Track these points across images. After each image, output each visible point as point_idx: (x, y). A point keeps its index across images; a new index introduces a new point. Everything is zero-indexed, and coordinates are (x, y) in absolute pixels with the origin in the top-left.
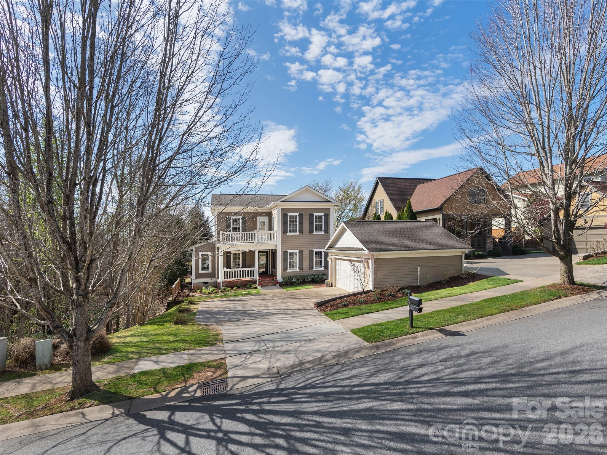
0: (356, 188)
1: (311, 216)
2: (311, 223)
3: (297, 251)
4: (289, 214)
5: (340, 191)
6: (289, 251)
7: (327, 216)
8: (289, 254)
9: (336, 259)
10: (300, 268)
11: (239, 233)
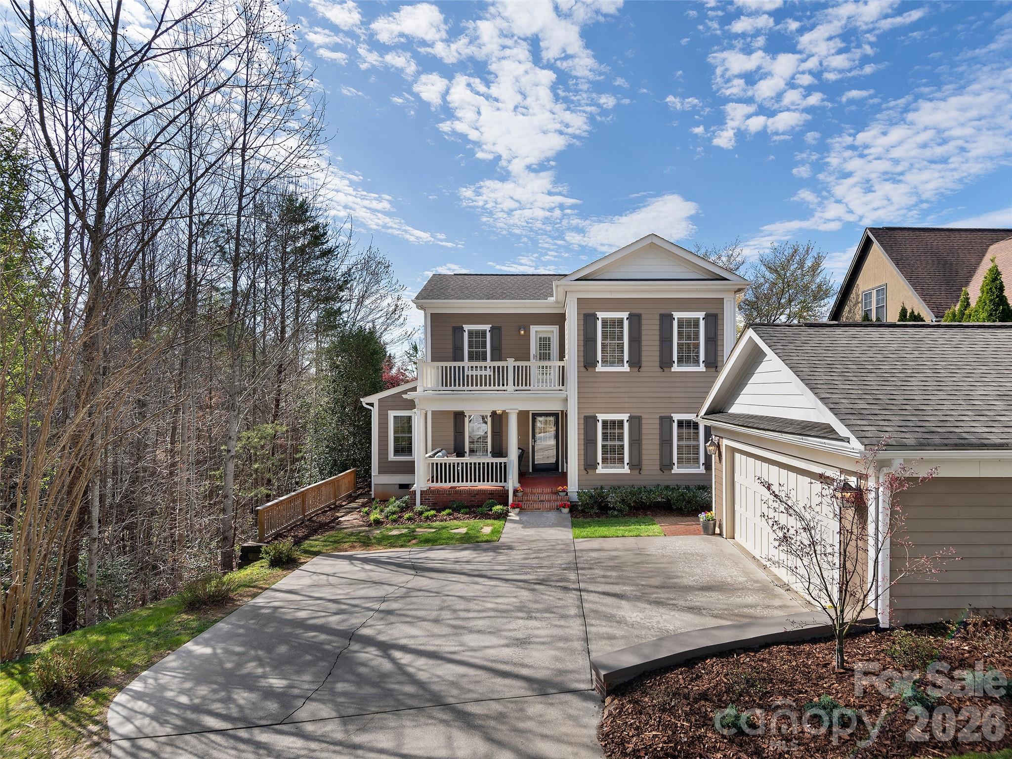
0: (809, 263)
1: (666, 319)
2: (665, 340)
3: (625, 417)
4: (601, 315)
5: (763, 268)
6: (601, 417)
7: (714, 321)
8: (600, 425)
9: (734, 450)
10: (631, 465)
11: (483, 364)
